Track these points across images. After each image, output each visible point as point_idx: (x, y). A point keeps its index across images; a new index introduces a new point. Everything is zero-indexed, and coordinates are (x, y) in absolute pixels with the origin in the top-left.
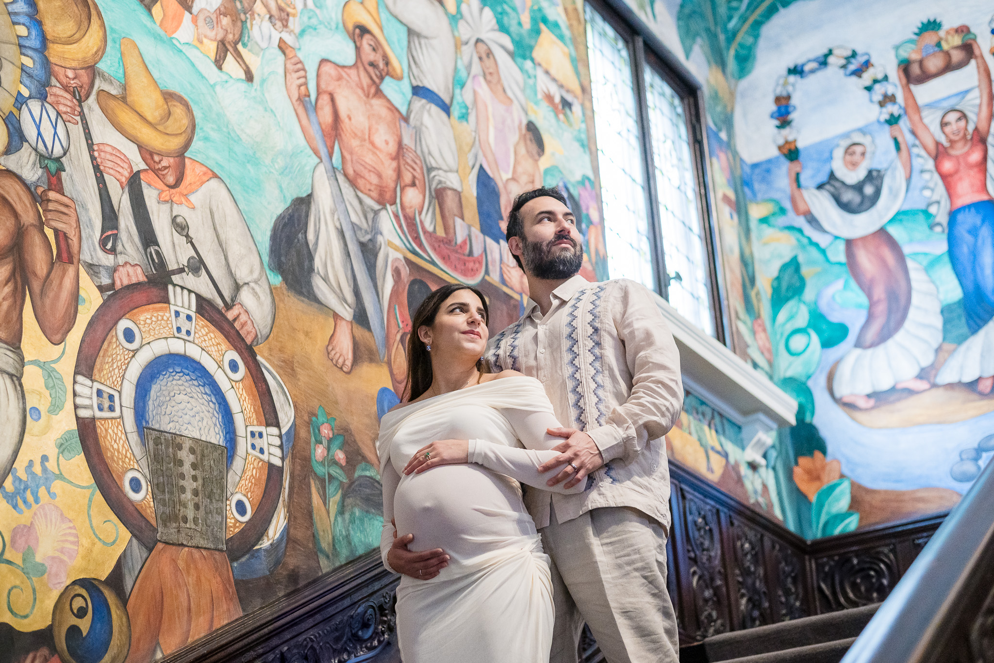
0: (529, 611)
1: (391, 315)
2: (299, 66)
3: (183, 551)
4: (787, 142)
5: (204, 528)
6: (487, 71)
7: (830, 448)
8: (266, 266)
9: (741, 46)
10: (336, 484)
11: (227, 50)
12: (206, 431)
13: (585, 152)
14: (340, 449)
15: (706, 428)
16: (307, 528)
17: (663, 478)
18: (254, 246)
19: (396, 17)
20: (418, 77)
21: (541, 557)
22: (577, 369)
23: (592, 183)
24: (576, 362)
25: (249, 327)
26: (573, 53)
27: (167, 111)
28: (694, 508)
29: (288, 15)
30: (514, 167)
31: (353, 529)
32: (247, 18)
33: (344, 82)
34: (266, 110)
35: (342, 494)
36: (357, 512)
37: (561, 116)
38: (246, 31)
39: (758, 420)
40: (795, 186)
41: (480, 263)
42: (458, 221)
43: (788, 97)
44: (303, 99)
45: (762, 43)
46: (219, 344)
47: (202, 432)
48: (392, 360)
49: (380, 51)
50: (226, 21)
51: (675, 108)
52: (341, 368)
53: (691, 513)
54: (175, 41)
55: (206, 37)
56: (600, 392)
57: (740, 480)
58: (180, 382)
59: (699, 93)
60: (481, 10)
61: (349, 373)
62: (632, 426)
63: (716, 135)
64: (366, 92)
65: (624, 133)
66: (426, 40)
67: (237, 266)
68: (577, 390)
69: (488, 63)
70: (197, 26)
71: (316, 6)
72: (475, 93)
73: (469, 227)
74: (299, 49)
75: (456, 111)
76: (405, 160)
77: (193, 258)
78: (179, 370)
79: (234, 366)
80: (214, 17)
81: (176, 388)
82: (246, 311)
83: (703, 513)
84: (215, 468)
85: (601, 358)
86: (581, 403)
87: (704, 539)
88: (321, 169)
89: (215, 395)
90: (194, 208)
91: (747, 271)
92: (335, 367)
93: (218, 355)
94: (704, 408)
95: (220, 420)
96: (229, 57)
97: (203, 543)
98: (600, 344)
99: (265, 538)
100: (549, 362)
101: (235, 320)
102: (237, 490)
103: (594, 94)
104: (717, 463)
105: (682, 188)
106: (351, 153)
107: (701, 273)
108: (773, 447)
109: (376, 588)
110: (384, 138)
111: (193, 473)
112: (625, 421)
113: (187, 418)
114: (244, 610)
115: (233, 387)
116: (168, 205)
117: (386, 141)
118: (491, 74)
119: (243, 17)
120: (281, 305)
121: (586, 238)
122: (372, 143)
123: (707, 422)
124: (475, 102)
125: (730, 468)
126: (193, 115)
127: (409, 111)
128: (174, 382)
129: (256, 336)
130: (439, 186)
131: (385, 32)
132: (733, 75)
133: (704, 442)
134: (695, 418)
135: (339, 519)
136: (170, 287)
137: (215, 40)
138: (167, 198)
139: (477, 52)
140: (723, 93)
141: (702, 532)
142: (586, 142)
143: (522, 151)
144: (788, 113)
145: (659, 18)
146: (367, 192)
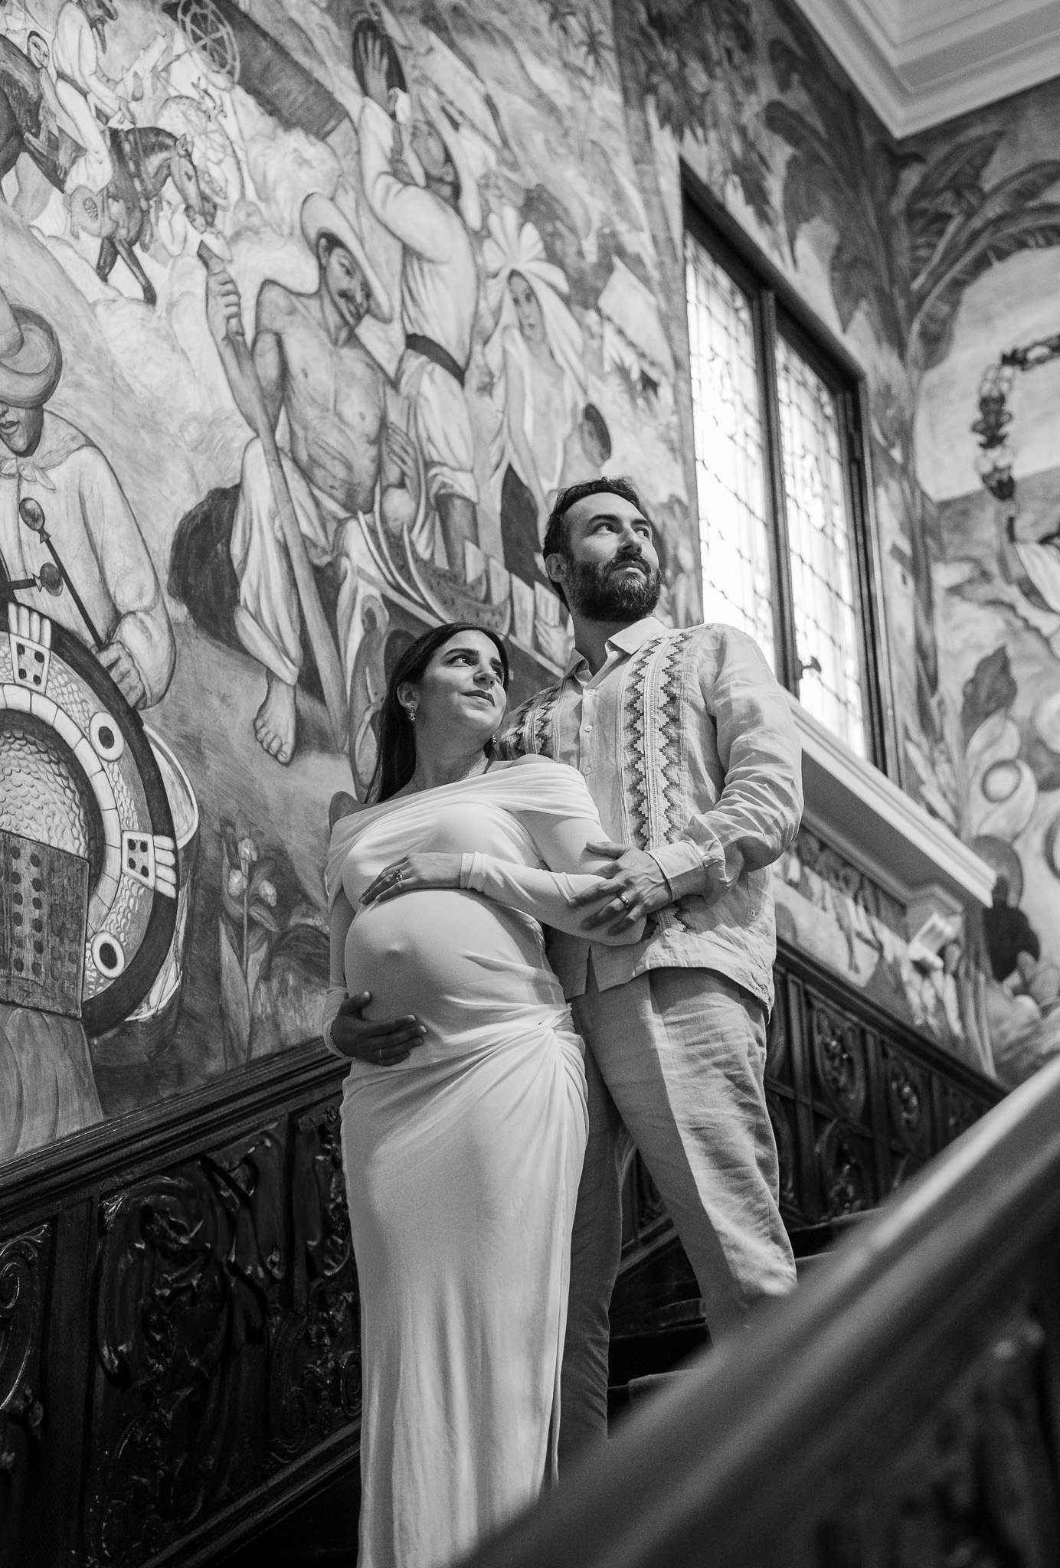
0: (548, 1117)
1: (358, 681)
2: (229, 287)
3: (15, 1012)
4: (996, 469)
5: (49, 981)
6: (525, 322)
7: (1045, 949)
8: (164, 590)
9: (931, 317)
10: (260, 933)
11: (117, 253)
12: (59, 832)
13: (675, 460)
14: (269, 880)
15: (850, 902)
16: (212, 997)
17: (765, 931)
18: (146, 556)
19: (385, 226)
20: (417, 320)
21: (568, 1039)
22: (640, 756)
23: (685, 508)
24: (639, 746)
25: (133, 680)
26: (664, 306)
27: (18, 338)
28: (825, 1023)
29: (215, 207)
30: (563, 473)
31: (284, 1006)
32: (150, 207)
33: (300, 319)
34: (173, 349)
35: (268, 948)
36: (291, 980)
37: (640, 402)
38: (147, 227)
39: (933, 896)
40: (1005, 537)
41: (502, 615)
42: (470, 547)
43: (1002, 399)
44: (233, 339)
45: (963, 314)
46: (85, 701)
47: (52, 833)
48: (357, 751)
49: (358, 276)
50: (116, 208)
51: (822, 406)
52: (275, 756)
53: (820, 1032)
54: (35, 232)
55: (84, 229)
56: (674, 794)
57: (900, 988)
58: (21, 754)
59: (861, 386)
60: (521, 226)
61: (287, 764)
62: (719, 843)
63: (886, 452)
64: (333, 337)
65: (740, 438)
66: (431, 266)
67: (117, 584)
68: (638, 788)
69: (528, 309)
70: (70, 211)
71: (260, 198)
72: (504, 351)
73: (487, 558)
74: (231, 261)
75: (473, 379)
76: (389, 446)
77: (49, 565)
78: (21, 736)
79: (106, 738)
80: (98, 201)
81: (14, 762)
82: (130, 655)
83: (839, 1032)
84: (70, 891)
85: (678, 741)
86: (643, 809)
87: (840, 1073)
88: (257, 448)
89: (75, 779)
90: (54, 490)
91: (926, 668)
92: (265, 754)
93: (83, 718)
94: (848, 871)
95: (82, 817)
96: (120, 264)
97: (45, 1003)
98: (678, 720)
99: (145, 1006)
100: (596, 745)
101: (112, 666)
102: (103, 927)
103: (694, 373)
104: (866, 959)
105: (828, 530)
106: (305, 428)
107: (852, 665)
108: (956, 941)
109: (316, 1098)
110: (358, 411)
111: (35, 895)
112: (709, 836)
113: (28, 810)
114: (106, 1113)
115: (103, 769)
116: (15, 482)
117: (361, 414)
118: (531, 326)
119: (143, 204)
120: (185, 651)
121: (672, 592)
122: (339, 415)
123: (851, 894)
124: (505, 367)
125: (885, 967)
126: (58, 347)
127: (400, 371)
128: (12, 753)
129: (144, 694)
130: (443, 491)
131: (367, 247)
132: (915, 363)
133: (845, 924)
134: (832, 885)
135: (262, 987)
136: (12, 608)
137: (99, 235)
138: (13, 471)
139: (512, 291)
140: (900, 389)
141: (837, 1062)
142: (677, 445)
143: (576, 448)
144: (999, 425)
145: (801, 264)
146: (329, 490)
